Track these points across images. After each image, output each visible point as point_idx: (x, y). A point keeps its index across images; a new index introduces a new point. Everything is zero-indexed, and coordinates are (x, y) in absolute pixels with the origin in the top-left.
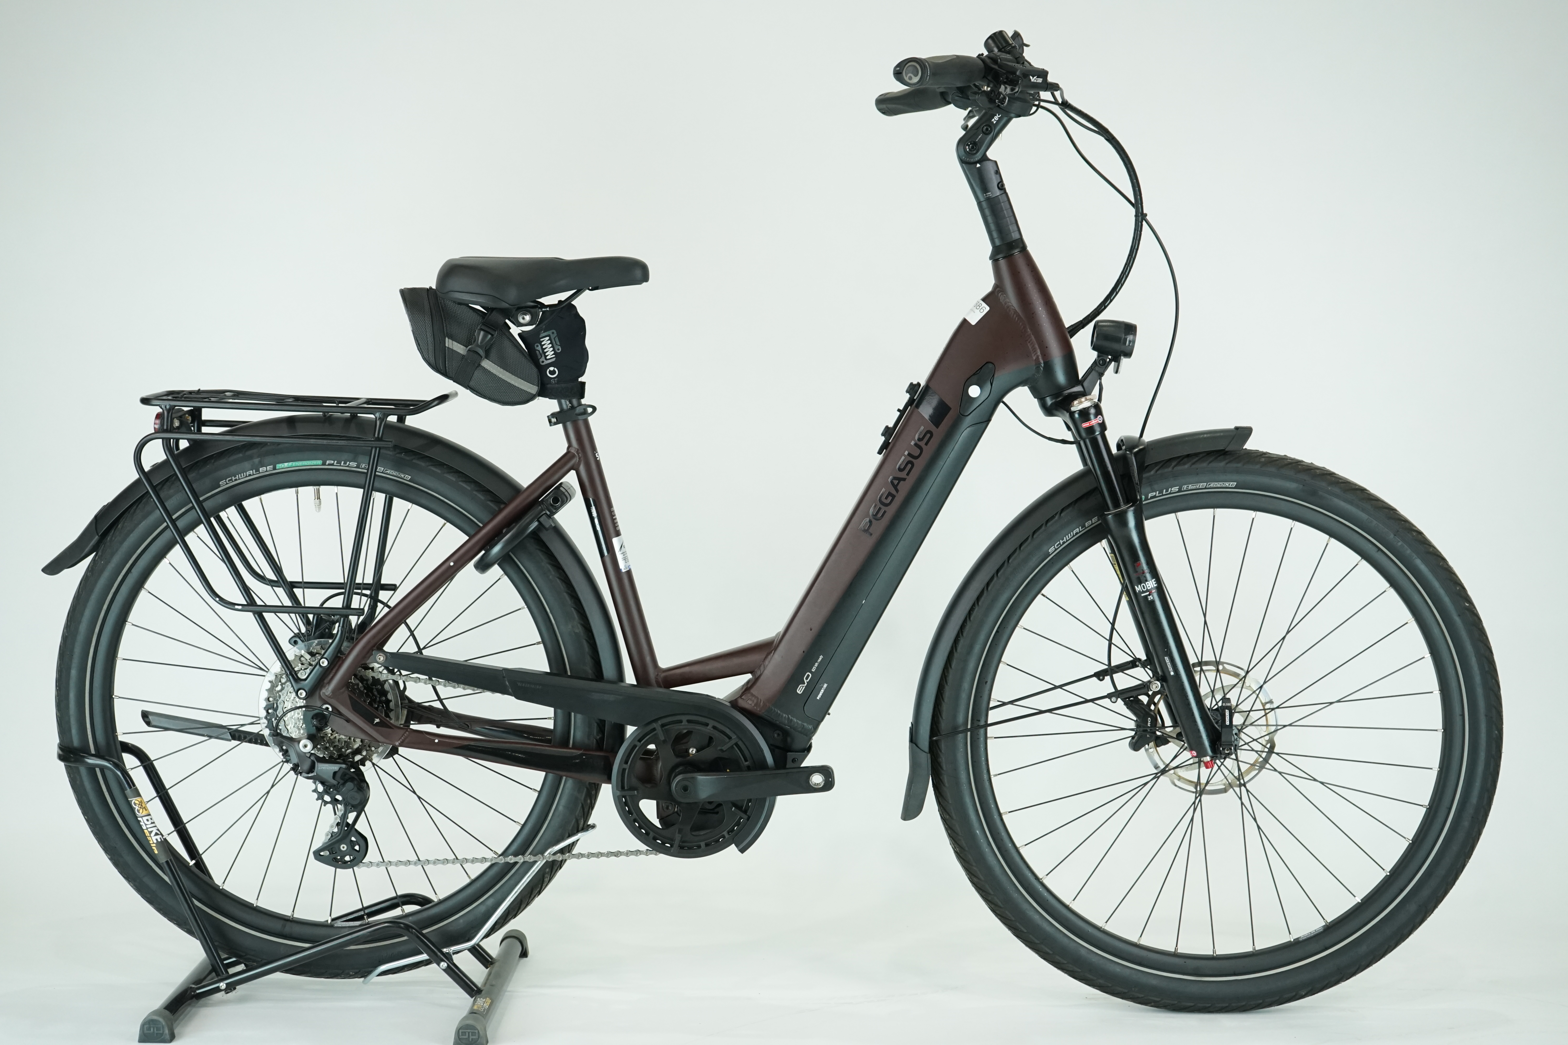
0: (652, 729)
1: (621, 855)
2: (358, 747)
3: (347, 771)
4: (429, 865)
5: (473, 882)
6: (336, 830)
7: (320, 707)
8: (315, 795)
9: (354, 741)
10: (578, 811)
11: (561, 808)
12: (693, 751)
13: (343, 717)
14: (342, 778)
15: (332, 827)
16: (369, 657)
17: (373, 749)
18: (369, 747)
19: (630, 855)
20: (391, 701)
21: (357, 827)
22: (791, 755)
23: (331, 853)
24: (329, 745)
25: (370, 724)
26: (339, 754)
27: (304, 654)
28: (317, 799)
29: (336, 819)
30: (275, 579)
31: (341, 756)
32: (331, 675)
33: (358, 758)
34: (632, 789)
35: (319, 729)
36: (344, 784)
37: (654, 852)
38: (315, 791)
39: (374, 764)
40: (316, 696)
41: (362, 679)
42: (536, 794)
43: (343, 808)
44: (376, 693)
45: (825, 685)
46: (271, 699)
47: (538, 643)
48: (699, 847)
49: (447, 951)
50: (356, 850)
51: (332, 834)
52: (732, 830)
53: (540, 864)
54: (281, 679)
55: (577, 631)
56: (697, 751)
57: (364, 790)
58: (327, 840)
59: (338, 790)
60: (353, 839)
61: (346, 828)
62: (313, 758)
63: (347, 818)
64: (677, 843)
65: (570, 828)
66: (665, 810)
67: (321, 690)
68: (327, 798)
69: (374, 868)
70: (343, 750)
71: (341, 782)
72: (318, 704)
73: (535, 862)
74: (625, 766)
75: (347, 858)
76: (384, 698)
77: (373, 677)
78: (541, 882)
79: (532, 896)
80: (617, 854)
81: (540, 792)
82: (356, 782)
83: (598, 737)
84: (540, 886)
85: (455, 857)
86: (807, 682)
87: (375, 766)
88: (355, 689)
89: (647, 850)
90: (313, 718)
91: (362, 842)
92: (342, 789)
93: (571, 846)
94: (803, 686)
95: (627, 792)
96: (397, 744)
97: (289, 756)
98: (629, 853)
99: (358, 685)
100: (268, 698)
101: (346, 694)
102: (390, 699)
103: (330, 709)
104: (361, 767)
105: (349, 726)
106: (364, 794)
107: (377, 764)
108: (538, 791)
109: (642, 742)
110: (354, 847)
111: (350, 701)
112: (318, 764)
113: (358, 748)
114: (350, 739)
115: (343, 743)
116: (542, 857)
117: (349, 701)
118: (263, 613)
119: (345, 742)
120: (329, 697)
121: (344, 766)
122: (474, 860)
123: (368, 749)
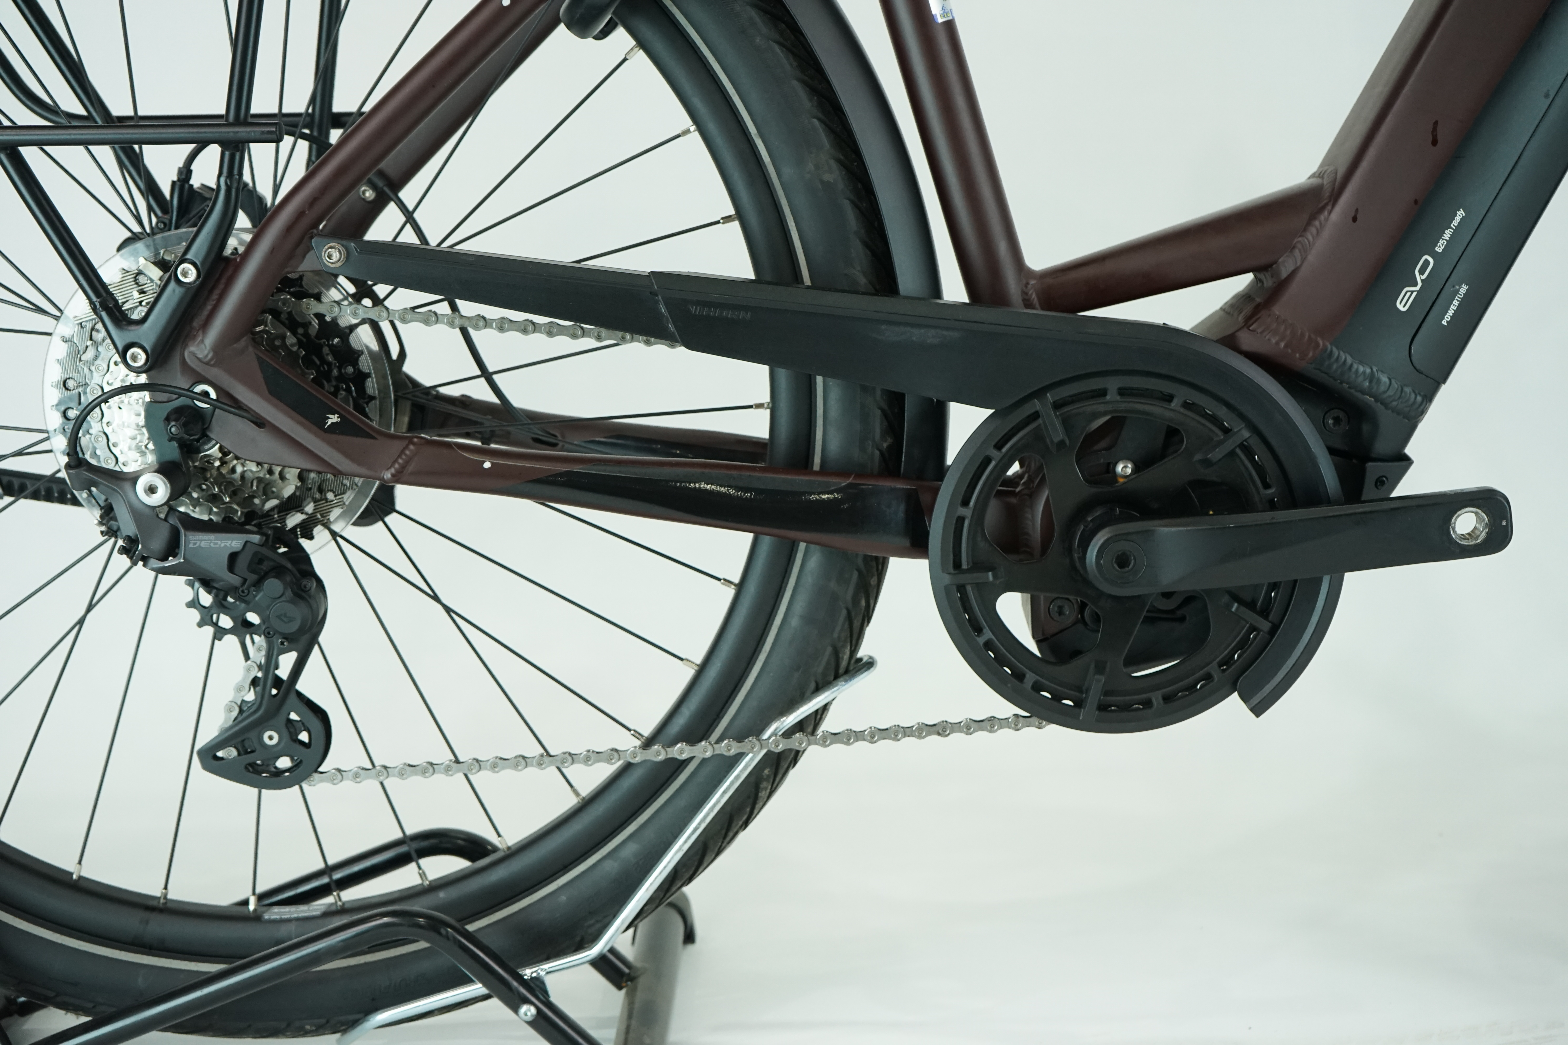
0: (1029, 417)
1: (952, 731)
2: (293, 495)
3: (265, 551)
4: (481, 773)
5: (586, 804)
6: (250, 696)
7: (188, 390)
8: (195, 615)
9: (282, 477)
10: (838, 628)
11: (795, 622)
12: (1124, 468)
13: (245, 414)
14: (251, 569)
15: (239, 689)
16: (304, 256)
17: (330, 496)
18: (321, 490)
19: (974, 731)
20: (368, 375)
21: (300, 686)
22: (1373, 469)
23: (242, 752)
24: (220, 490)
25: (315, 428)
26: (246, 510)
27: (145, 266)
28: (200, 625)
29: (248, 670)
30: (82, 112)
31: (251, 516)
32: (209, 307)
33: (294, 520)
34: (978, 566)
35: (189, 449)
36: (258, 584)
37: (1035, 720)
38: (194, 603)
39: (334, 534)
40: (175, 363)
41: (294, 323)
42: (731, 592)
43: (264, 644)
44: (330, 358)
45: (1464, 289)
46: (71, 384)
47: (727, 219)
48: (1148, 704)
49: (534, 975)
50: (302, 743)
51: (240, 707)
52: (1228, 661)
53: (752, 759)
54: (94, 333)
55: (828, 177)
56: (1135, 470)
57: (310, 596)
58: (230, 723)
59: (246, 598)
60: (293, 716)
61: (274, 692)
62: (173, 520)
63: (277, 668)
64: (1093, 697)
65: (820, 669)
66: (1056, 616)
67: (185, 346)
68: (226, 622)
69: (347, 784)
70: (257, 501)
71: (253, 578)
72: (182, 382)
73: (740, 756)
74: (962, 511)
75: (284, 763)
76: (350, 370)
77: (320, 317)
78: (751, 800)
79: (731, 834)
80: (941, 729)
81: (740, 587)
82: (288, 579)
83: (885, 445)
84: (748, 810)
85: (542, 751)
86: (1422, 281)
87: (339, 539)
88: (275, 349)
89: (1016, 716)
90: (168, 419)
91: (315, 723)
92: (255, 596)
93: (820, 712)
94: (1412, 292)
95: (968, 576)
96: (388, 475)
97: (115, 519)
98: (971, 726)
99: (283, 338)
100: (65, 382)
101: (250, 357)
102: (367, 371)
103: (213, 395)
104: (304, 542)
105: (263, 438)
106: (311, 607)
107: (344, 534)
108: (735, 585)
109: (1004, 450)
110: (297, 735)
111: (263, 371)
112: (188, 533)
113: (292, 497)
114: (270, 472)
115: (255, 484)
116: (757, 743)
117: (259, 376)
118: (21, 149)
119: (260, 480)
120: (207, 364)
121: (256, 538)
122: (592, 757)
123: (318, 496)
